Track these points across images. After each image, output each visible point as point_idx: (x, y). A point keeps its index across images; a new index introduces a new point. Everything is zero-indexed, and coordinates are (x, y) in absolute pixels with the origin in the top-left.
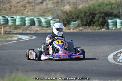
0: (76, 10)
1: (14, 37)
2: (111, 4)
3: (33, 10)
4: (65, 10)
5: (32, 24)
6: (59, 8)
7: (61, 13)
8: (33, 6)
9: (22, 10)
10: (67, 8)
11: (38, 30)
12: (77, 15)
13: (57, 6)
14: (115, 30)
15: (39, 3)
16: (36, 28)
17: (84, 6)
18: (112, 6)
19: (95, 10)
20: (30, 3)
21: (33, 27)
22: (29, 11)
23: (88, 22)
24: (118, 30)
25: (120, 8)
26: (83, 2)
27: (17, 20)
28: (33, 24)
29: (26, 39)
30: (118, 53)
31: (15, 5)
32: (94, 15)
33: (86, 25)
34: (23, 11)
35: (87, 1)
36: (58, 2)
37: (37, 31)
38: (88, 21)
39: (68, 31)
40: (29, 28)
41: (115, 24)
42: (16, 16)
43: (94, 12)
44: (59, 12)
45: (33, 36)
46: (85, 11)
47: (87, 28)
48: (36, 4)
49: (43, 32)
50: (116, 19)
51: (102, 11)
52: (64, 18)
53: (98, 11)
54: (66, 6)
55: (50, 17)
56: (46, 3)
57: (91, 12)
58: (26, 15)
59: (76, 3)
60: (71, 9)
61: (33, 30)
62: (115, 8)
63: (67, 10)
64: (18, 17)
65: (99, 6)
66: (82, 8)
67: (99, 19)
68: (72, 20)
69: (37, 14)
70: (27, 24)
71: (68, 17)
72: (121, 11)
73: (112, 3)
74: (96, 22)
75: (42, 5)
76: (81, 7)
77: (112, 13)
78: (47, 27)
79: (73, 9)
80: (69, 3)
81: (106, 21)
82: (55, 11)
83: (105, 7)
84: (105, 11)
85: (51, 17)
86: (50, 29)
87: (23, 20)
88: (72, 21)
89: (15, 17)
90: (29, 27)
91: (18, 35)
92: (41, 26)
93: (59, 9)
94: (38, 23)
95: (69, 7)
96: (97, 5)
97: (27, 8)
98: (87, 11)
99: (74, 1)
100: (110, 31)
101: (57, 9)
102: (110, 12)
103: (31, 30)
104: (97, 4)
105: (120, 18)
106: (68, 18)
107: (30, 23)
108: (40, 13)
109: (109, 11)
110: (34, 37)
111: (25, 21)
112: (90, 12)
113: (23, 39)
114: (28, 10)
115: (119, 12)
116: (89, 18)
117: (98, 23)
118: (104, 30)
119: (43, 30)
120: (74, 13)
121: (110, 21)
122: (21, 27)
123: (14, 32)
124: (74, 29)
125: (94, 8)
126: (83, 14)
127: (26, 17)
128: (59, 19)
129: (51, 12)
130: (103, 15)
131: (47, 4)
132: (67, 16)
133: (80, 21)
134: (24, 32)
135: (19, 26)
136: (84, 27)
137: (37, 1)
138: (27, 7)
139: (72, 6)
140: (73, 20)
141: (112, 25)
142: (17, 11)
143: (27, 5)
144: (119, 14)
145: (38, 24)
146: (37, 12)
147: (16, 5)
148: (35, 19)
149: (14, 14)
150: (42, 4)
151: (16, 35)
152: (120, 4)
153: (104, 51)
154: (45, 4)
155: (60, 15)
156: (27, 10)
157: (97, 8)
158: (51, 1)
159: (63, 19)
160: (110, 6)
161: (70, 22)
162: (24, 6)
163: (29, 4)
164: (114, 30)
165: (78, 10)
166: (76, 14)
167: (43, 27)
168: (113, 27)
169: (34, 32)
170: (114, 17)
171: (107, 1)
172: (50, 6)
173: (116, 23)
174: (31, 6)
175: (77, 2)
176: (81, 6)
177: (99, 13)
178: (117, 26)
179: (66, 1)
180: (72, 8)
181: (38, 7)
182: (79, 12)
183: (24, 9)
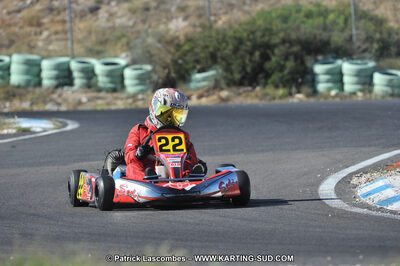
0: (206, 33)
1: (5, 124)
2: (324, 13)
3: (65, 34)
4: (171, 33)
5: (61, 81)
6: (150, 27)
7: (159, 45)
8: (64, 22)
9: (29, 35)
10: (178, 26)
11: (84, 100)
12: (211, 49)
13: (144, 21)
14: (337, 100)
15: (83, 11)
16: (76, 94)
17: (233, 21)
18: (325, 17)
19: (272, 34)
20: (55, 12)
21: (67, 92)
22: (53, 37)
23: (247, 73)
24: (346, 97)
25: (353, 26)
26: (231, 6)
27: (14, 68)
28: (67, 80)
29: (45, 131)
30: (351, 175)
31: (7, 18)
32: (266, 50)
33: (240, 83)
34: (33, 37)
35: (244, 3)
36: (147, 9)
37: (80, 103)
38: (249, 69)
40: (55, 96)
41: (338, 77)
42: (10, 56)
43: (266, 39)
44: (150, 40)
45: (69, 122)
46: (238, 35)
47: (245, 92)
48: (76, 16)
49: (99, 108)
50: (339, 62)
51: (293, 36)
52: (169, 59)
53: (282, 35)
54: (174, 21)
55: (124, 58)
56: (107, 11)
57: (259, 40)
58: (44, 53)
59: (207, 12)
60: (191, 29)
61: (65, 100)
62: (337, 24)
63: (177, 34)
64: (16, 58)
65: (285, 19)
66: (226, 27)
67: (282, 63)
68: (194, 68)
69: (78, 49)
70: (47, 82)
71: (180, 58)
72: (357, 35)
73: (326, 10)
74: (272, 73)
75: (94, 18)
76: (224, 23)
78: (114, 90)
79: (199, 30)
80: (182, 9)
81: (306, 68)
82: (137, 38)
83: (303, 22)
84: (305, 34)
85: (127, 56)
86: (123, 95)
87: (33, 69)
88: (196, 71)
89: (6, 59)
90: (53, 92)
91: (17, 120)
92: (93, 89)
93: (150, 31)
94: (82, 78)
95: (185, 24)
96: (278, 17)
97: (46, 29)
98: (245, 35)
99: (201, 3)
100: (322, 100)
101: (146, 31)
102: (320, 41)
103: (59, 100)
104: (279, 12)
105: (355, 61)
106: (180, 61)
107: (57, 78)
108: (88, 44)
109: (315, 37)
110: (72, 126)
111: (40, 71)
112: (255, 39)
113: (35, 133)
114: (49, 36)
115: (351, 38)
116: (251, 61)
117: (280, 75)
118: (301, 100)
119: (100, 102)
120: (202, 43)
121: (319, 69)
122: (28, 92)
123: (5, 107)
124: (200, 97)
125: (268, 26)
126: (231, 47)
127: (43, 58)
128: (150, 63)
129: (124, 40)
130: (296, 49)
131: (112, 15)
132: (178, 54)
133: (220, 71)
134: (35, 108)
135: (19, 87)
136: (234, 89)
137: (78, 4)
138: (47, 26)
139: (193, 20)
140: (198, 67)
141: (328, 81)
142: (13, 38)
143: (43, 17)
144: (348, 46)
145: (84, 81)
146: (79, 42)
147: (11, 19)
148: (74, 65)
149: (4, 50)
150: (97, 14)
151: (13, 117)
152: (352, 11)
153: (306, 169)
154: (106, 15)
155: (154, 52)
156: (45, 34)
157: (277, 24)
158: (126, 6)
159: (165, 62)
160: (321, 20)
161: (190, 75)
162: (35, 22)
163: (51, 17)
164: (333, 97)
165: (214, 34)
166: (207, 47)
167: (100, 90)
168: (329, 89)
169: (71, 108)
170: (334, 55)
171: (311, 3)
172: (123, 20)
173: (341, 75)
174: (58, 22)
175: (209, 8)
176: (224, 18)
177: (284, 41)
178: (343, 84)
179: (172, 5)
180: (195, 26)
181: (82, 25)
182: (217, 40)
183: (36, 34)
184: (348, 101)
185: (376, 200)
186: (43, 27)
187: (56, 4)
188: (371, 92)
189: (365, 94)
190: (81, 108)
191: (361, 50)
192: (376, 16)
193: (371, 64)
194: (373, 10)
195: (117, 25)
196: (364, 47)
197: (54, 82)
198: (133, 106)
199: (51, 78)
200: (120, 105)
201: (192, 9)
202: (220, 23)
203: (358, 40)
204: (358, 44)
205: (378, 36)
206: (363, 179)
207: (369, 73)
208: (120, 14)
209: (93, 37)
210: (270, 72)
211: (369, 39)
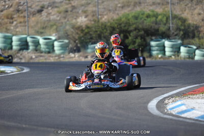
0: (96, 25)
2: (156, 16)
3: (25, 23)
4: (79, 24)
5: (23, 47)
6: (68, 21)
7: (72, 30)
8: (25, 17)
9: (6, 24)
10: (82, 20)
11: (34, 57)
12: (99, 32)
13: (65, 18)
14: (162, 60)
15: (34, 11)
16: (29, 55)
17: (110, 18)
18: (157, 18)
19: (130, 25)
20: (20, 12)
21: (25, 53)
22: (19, 25)
24: (166, 58)
25: (171, 22)
26: (110, 10)
28: (25, 47)
30: (165, 99)
32: (126, 33)
34: (9, 25)
35: (116, 10)
36: (67, 11)
37: (31, 58)
39: (83, 60)
40: (19, 55)
41: (162, 48)
43: (126, 28)
44: (68, 27)
45: (24, 68)
46: (112, 25)
48: (31, 14)
49: (41, 61)
50: (164, 40)
51: (140, 26)
52: (77, 37)
53: (134, 26)
54: (80, 18)
55: (54, 36)
56: (46, 12)
57: (123, 28)
58: (14, 33)
59: (97, 13)
60: (89, 22)
61: (24, 57)
62: (162, 21)
63: (82, 24)
65: (136, 18)
66: (106, 21)
67: (134, 40)
69: (31, 31)
70: (14, 48)
72: (172, 27)
73: (157, 14)
74: (129, 45)
75: (40, 15)
76: (106, 19)
77: (158, 30)
78: (49, 52)
79: (93, 23)
80: (85, 12)
81: (147, 43)
82: (61, 26)
83: (145, 20)
84: (146, 26)
85: (56, 35)
86: (54, 55)
87: (8, 41)
88: (90, 43)
90: (18, 53)
92: (38, 51)
94: (33, 46)
95: (85, 19)
96: (132, 17)
97: (15, 21)
98: (116, 25)
99: (94, 9)
100: (154, 60)
101: (66, 23)
102: (154, 29)
103: (21, 57)
104: (133, 14)
105: (170, 39)
106: (83, 38)
107: (19, 45)
108: (37, 29)
109: (151, 27)
110: (26, 70)
111: (12, 42)
112: (121, 27)
113: (7, 73)
114: (17, 24)
115: (169, 29)
119: (41, 58)
120: (94, 29)
121: (153, 43)
122: (6, 52)
125: (128, 21)
126: (109, 31)
127: (13, 35)
128: (67, 39)
129: (55, 27)
130: (142, 33)
131: (49, 14)
132: (82, 35)
137: (32, 8)
138: (16, 19)
139: (90, 17)
140: (92, 41)
141: (157, 50)
143: (14, 15)
144: (168, 32)
145: (34, 47)
146: (32, 27)
148: (29, 39)
152: (170, 15)
154: (46, 14)
155: (69, 34)
156: (15, 23)
157: (132, 21)
158: (56, 9)
159: (75, 38)
160: (154, 19)
161: (88, 45)
162: (10, 17)
163: (18, 14)
164: (160, 58)
165: (100, 25)
166: (96, 31)
167: (42, 52)
168: (158, 54)
169: (27, 61)
170: (161, 37)
171: (150, 10)
172: (54, 17)
173: (164, 47)
174: (21, 17)
175: (98, 11)
176: (106, 17)
177: (135, 29)
178: (165, 52)
180: (90, 21)
181: (33, 19)
182: (102, 28)
183: (10, 23)
184: (167, 60)
185: (176, 112)
186: (14, 20)
187: (21, 8)
188: (178, 56)
189: (175, 57)
190: (32, 61)
191: (174, 34)
192: (182, 18)
193: (180, 42)
194: (181, 14)
195: (51, 19)
196: (176, 33)
197: (18, 48)
198: (58, 61)
199: (17, 46)
200: (52, 60)
201: (89, 12)
202: (103, 19)
203: (172, 29)
204: (173, 31)
205: (183, 28)
206: (171, 100)
207: (178, 47)
208: (53, 14)
209: (39, 25)
210: (128, 44)
211: (178, 29)
